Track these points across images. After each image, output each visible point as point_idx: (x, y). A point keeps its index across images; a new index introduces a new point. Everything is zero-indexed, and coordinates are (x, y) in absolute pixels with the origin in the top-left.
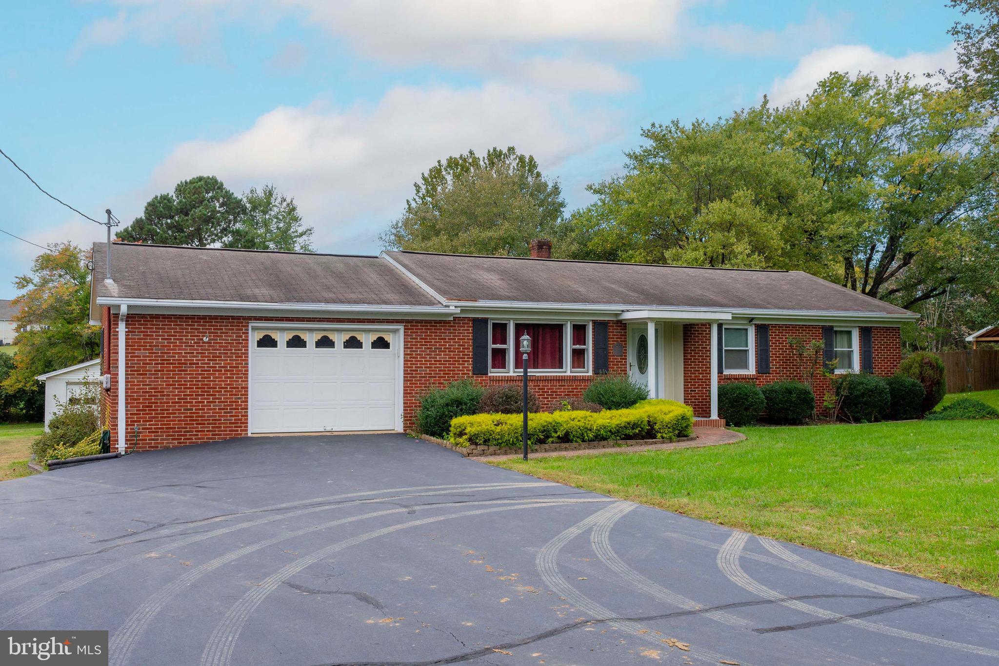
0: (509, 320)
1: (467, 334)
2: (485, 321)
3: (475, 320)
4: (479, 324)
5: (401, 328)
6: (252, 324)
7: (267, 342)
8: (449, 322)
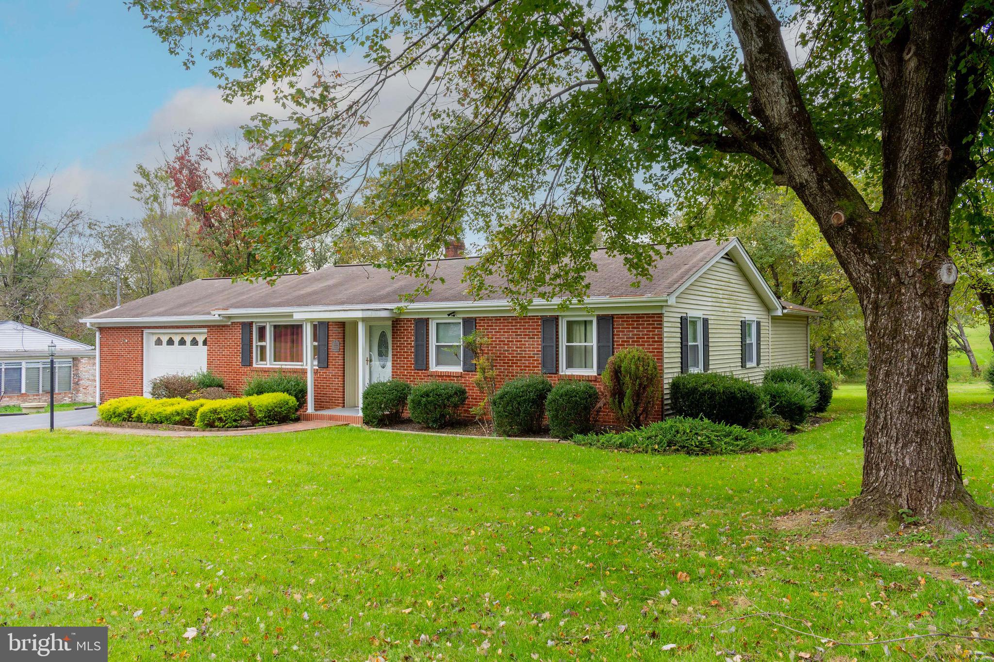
0: (266, 322)
1: (238, 334)
2: (251, 323)
3: (243, 324)
4: (247, 326)
5: (205, 330)
6: (146, 331)
7: (159, 342)
8: (228, 326)
